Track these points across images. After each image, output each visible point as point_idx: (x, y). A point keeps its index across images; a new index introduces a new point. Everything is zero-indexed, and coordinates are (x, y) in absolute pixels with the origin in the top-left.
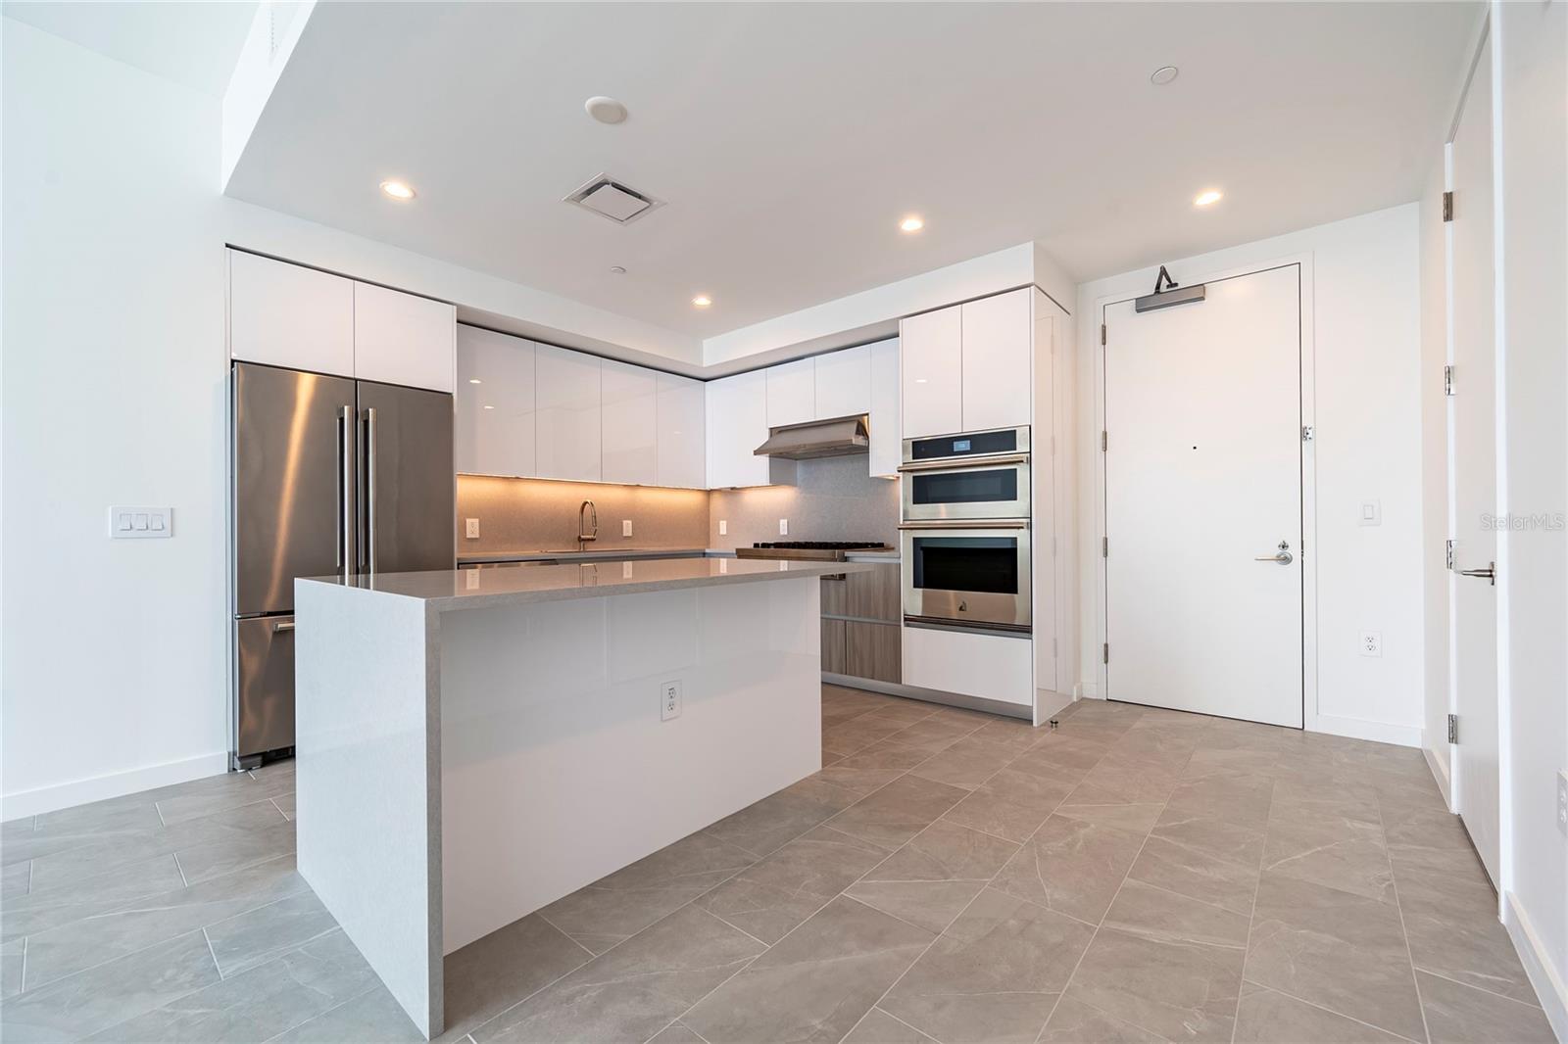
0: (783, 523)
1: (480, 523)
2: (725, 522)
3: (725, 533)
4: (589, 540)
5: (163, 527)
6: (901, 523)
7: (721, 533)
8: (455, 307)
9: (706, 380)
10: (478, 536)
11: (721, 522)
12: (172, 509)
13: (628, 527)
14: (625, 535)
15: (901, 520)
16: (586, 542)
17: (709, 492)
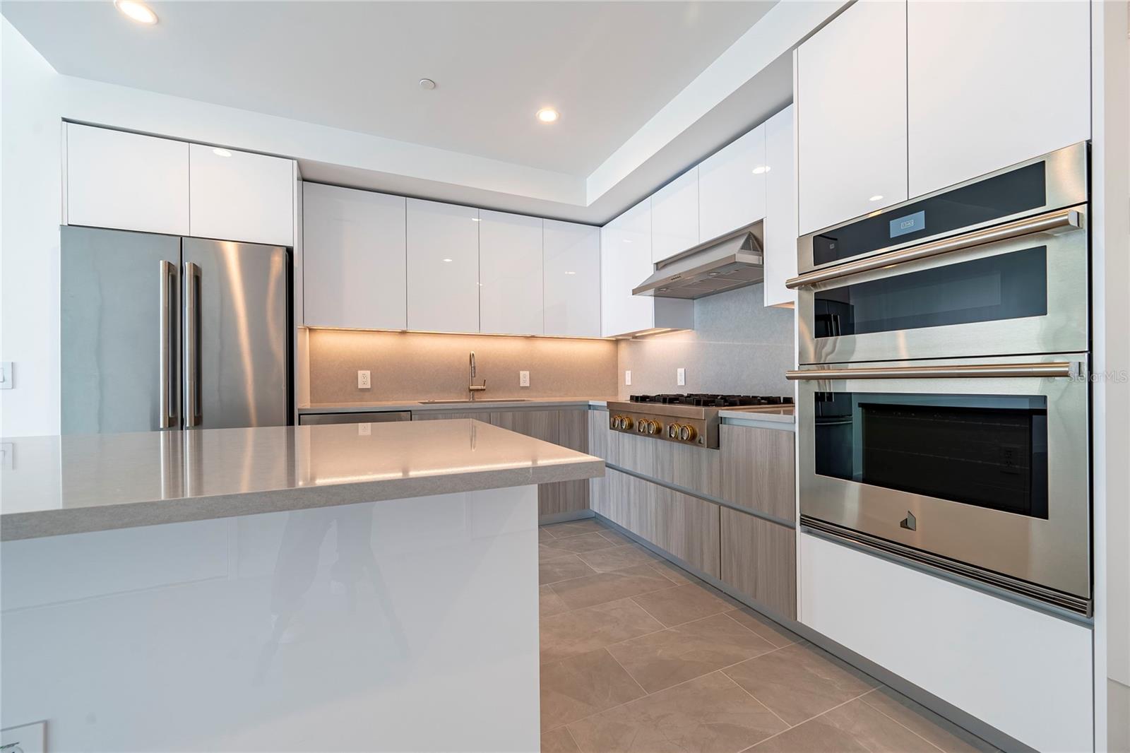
0: (681, 371)
1: (371, 373)
2: (630, 372)
3: (630, 384)
4: (478, 390)
5: (4, 380)
6: (796, 369)
7: (627, 384)
8: (295, 162)
9: (601, 226)
10: (369, 387)
11: (627, 372)
12: (12, 363)
13: (525, 378)
14: (521, 385)
15: (797, 365)
16: (476, 393)
17: (616, 341)
